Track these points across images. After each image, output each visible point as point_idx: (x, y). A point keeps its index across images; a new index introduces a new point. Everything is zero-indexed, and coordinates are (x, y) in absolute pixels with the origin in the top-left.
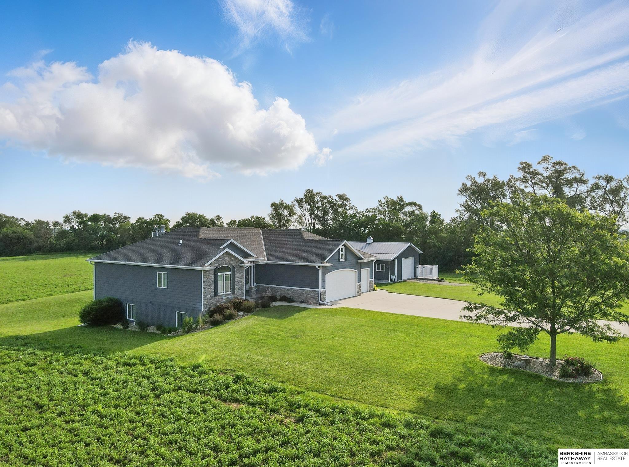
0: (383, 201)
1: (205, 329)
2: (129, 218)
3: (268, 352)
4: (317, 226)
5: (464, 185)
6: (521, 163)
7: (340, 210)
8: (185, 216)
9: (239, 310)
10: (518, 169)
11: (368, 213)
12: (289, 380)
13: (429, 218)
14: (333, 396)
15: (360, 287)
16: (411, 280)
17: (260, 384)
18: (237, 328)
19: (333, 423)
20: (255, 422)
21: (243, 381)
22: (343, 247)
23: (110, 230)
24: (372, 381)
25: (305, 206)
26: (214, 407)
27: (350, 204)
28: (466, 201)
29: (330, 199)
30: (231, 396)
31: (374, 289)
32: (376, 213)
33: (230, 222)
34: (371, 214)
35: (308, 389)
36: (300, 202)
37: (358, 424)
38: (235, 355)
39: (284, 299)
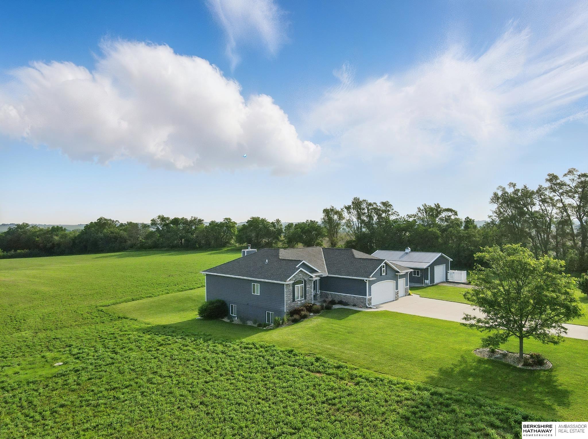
0: (422, 208)
1: (289, 325)
2: (203, 220)
3: (334, 342)
4: (364, 230)
5: (496, 194)
6: (549, 175)
7: (384, 215)
8: (250, 219)
9: (310, 312)
10: (546, 180)
11: (409, 218)
12: (349, 361)
13: (463, 225)
14: (376, 372)
15: (398, 293)
16: (442, 284)
17: (331, 363)
18: (311, 325)
19: (376, 386)
20: (332, 383)
21: (321, 361)
22: (385, 265)
23: (188, 231)
24: (401, 364)
25: (353, 212)
26: (307, 375)
27: (392, 209)
28: (498, 208)
29: (375, 206)
30: (316, 369)
31: (409, 294)
32: (415, 219)
33: (288, 225)
34: (411, 220)
35: (361, 367)
36: (348, 208)
37: (390, 387)
38: (314, 345)
39: (341, 303)
